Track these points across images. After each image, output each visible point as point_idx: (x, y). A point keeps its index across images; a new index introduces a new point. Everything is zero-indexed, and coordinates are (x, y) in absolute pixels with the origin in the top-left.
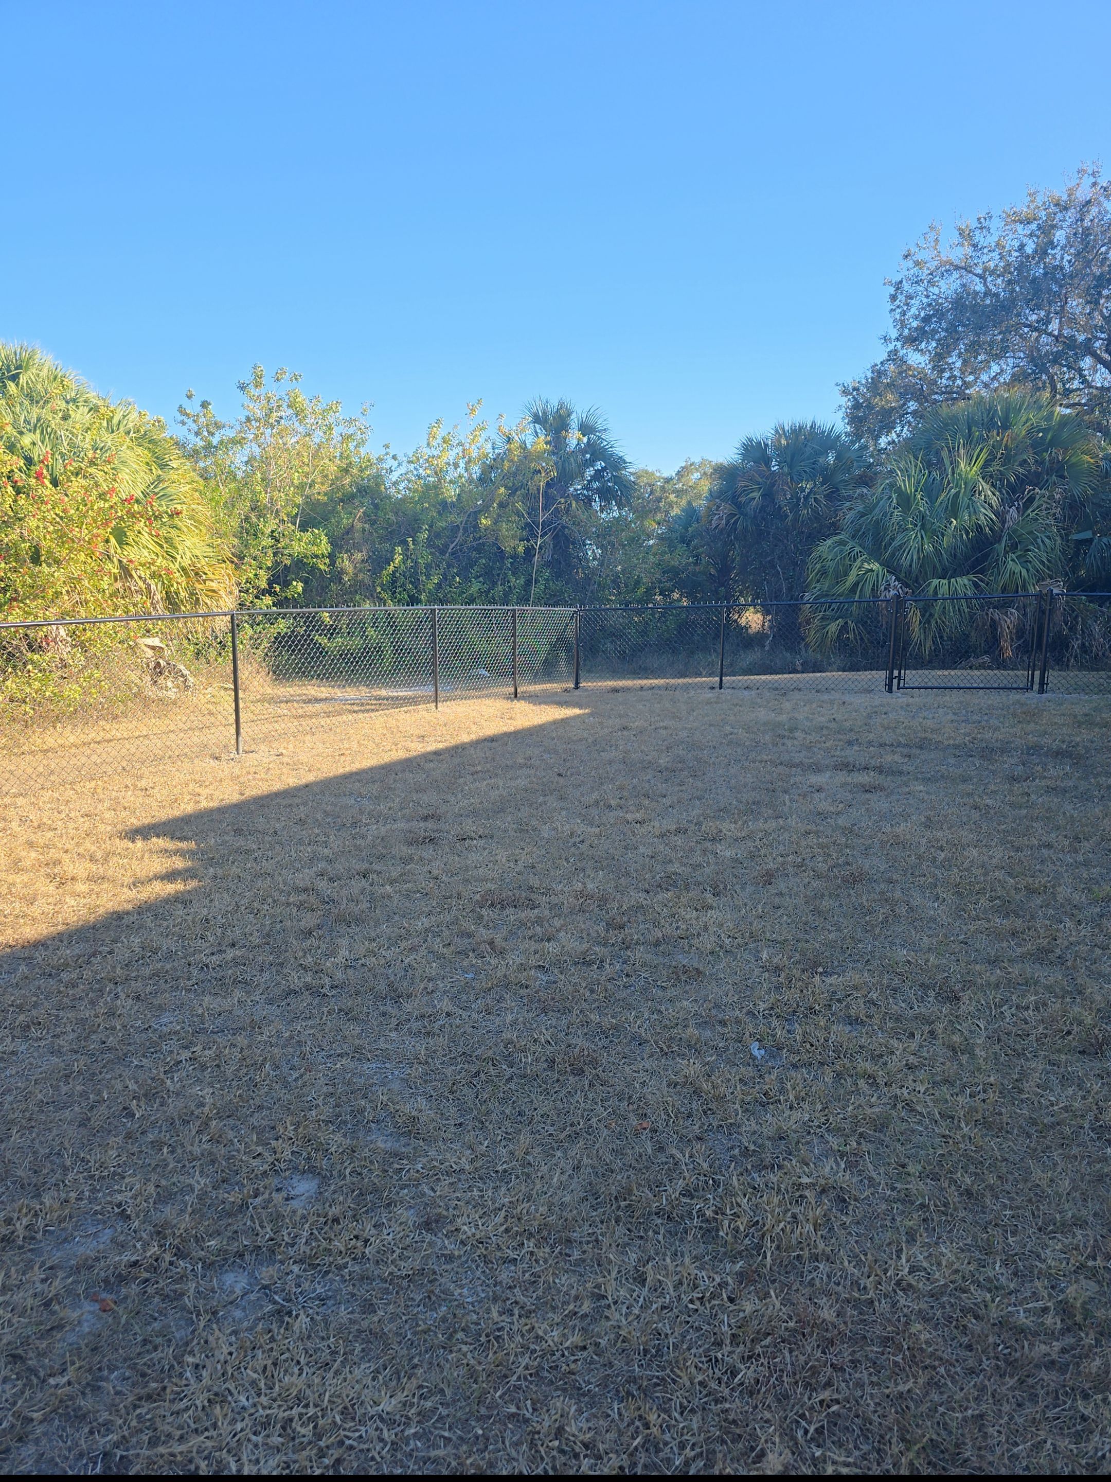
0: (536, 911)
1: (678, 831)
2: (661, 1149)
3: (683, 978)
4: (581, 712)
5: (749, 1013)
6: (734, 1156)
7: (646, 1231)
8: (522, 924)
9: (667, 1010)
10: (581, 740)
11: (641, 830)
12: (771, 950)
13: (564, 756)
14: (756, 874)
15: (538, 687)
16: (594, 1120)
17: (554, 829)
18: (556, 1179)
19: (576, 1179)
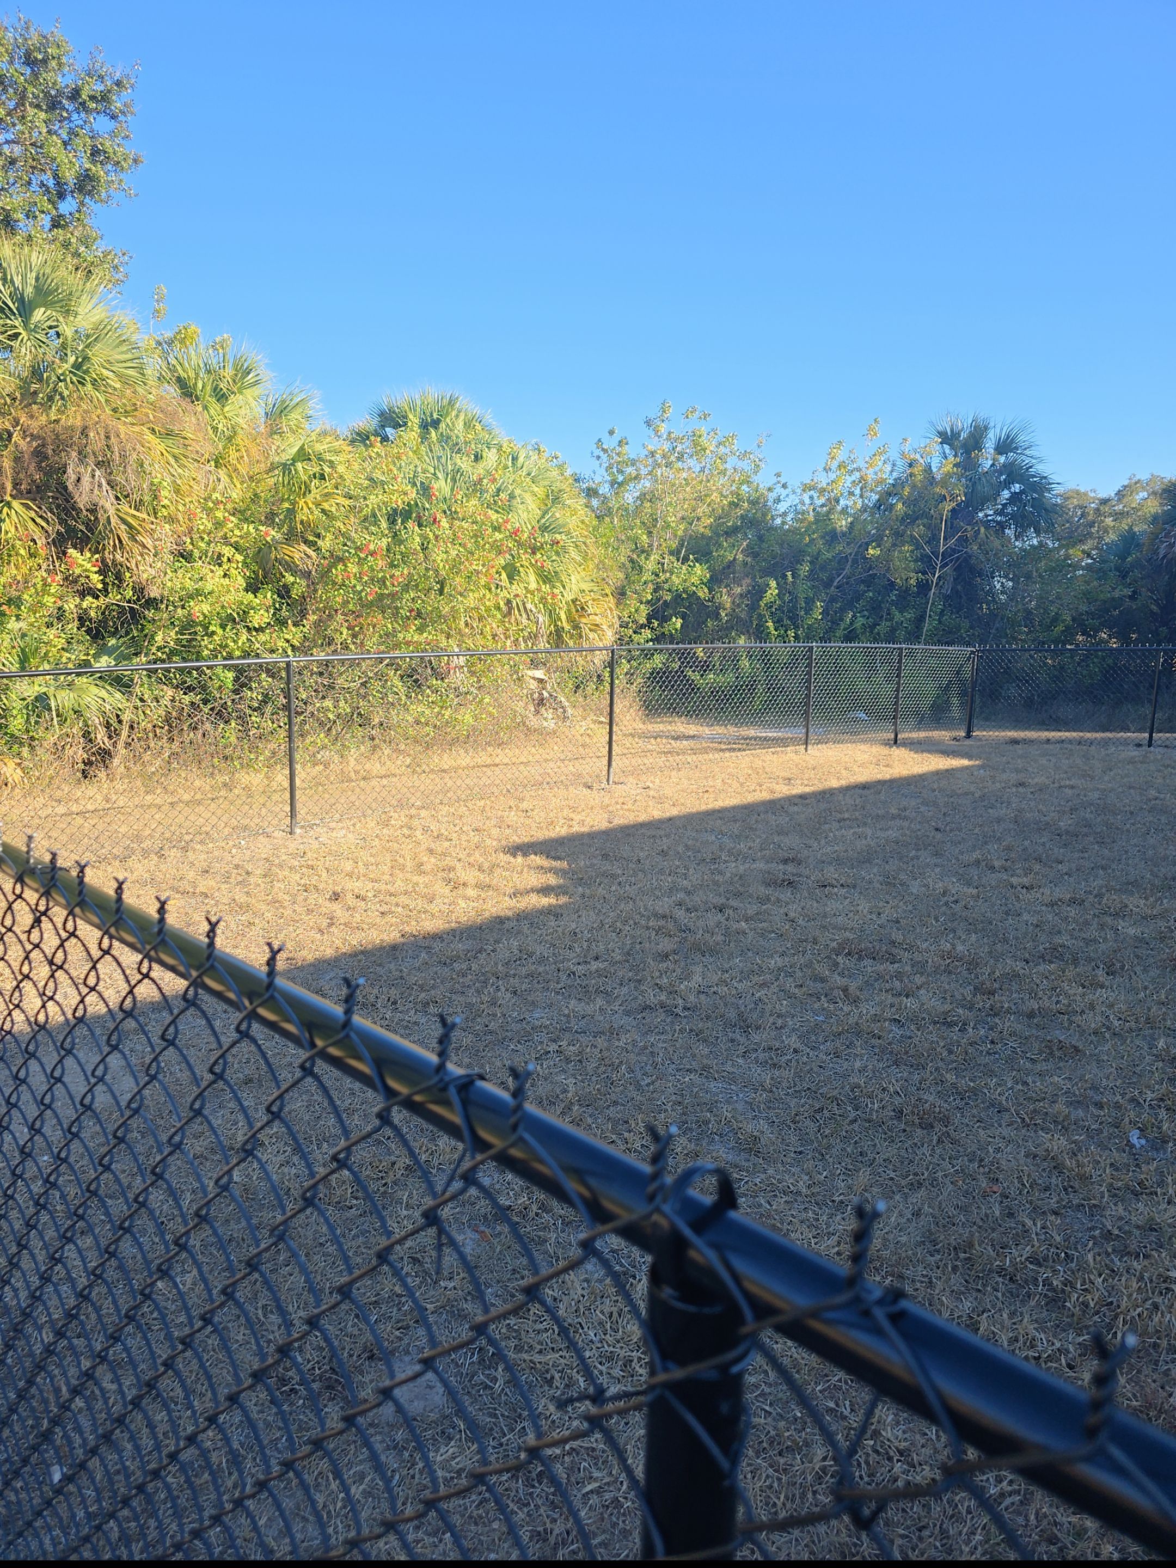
0: (896, 965)
1: (1073, 901)
2: (1011, 1215)
3: (1057, 1054)
4: (971, 763)
5: (1133, 1100)
6: (1093, 1237)
7: (984, 1285)
8: (880, 977)
9: (1034, 1082)
10: (966, 794)
11: (1031, 896)
12: (1170, 1040)
13: (943, 810)
14: (1165, 956)
15: (922, 734)
16: (940, 1174)
17: (925, 886)
18: (893, 1219)
19: (914, 1224)
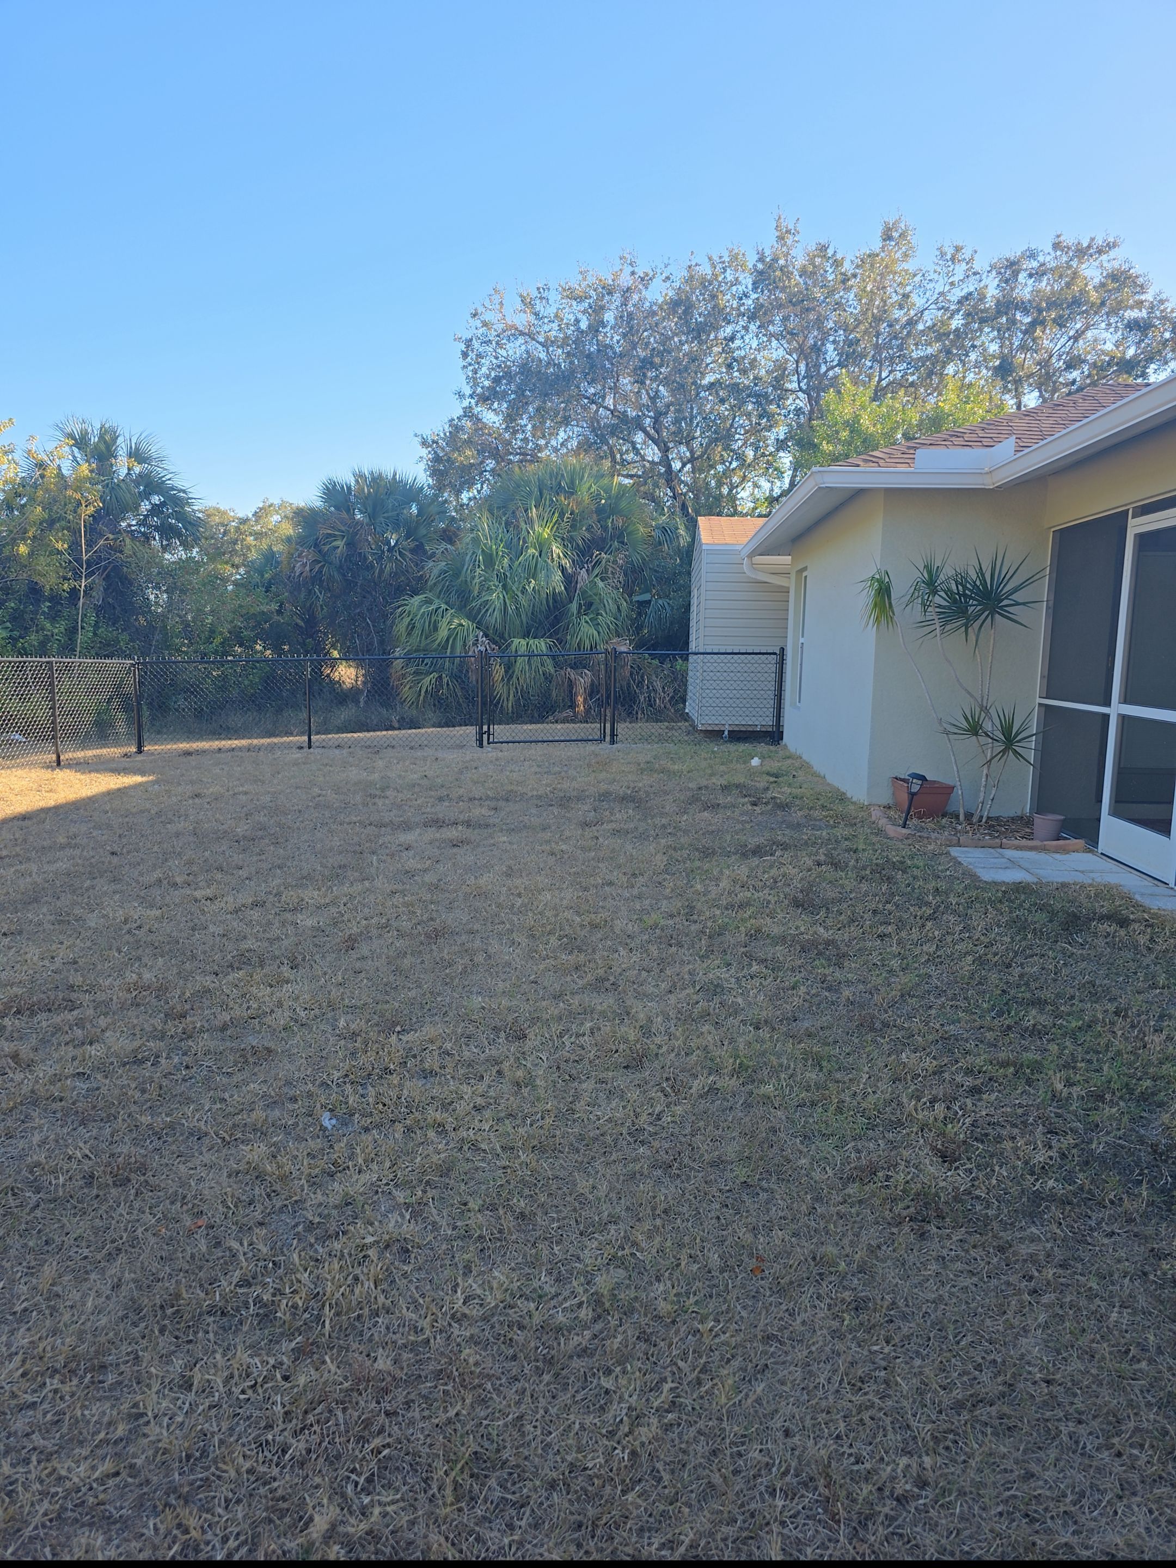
0: (75, 1013)
1: (255, 904)
2: (218, 1244)
3: (251, 1060)
4: (144, 779)
5: (323, 1084)
6: (298, 1234)
7: (195, 1333)
8: (57, 1029)
9: (231, 1096)
10: (142, 812)
11: (215, 907)
12: (350, 1017)
13: (119, 832)
14: (338, 940)
15: (90, 753)
16: (140, 1230)
17: (104, 916)
18: (89, 1304)
19: (114, 1299)
